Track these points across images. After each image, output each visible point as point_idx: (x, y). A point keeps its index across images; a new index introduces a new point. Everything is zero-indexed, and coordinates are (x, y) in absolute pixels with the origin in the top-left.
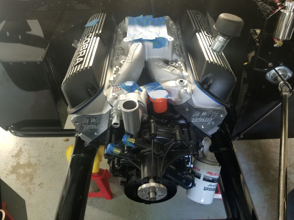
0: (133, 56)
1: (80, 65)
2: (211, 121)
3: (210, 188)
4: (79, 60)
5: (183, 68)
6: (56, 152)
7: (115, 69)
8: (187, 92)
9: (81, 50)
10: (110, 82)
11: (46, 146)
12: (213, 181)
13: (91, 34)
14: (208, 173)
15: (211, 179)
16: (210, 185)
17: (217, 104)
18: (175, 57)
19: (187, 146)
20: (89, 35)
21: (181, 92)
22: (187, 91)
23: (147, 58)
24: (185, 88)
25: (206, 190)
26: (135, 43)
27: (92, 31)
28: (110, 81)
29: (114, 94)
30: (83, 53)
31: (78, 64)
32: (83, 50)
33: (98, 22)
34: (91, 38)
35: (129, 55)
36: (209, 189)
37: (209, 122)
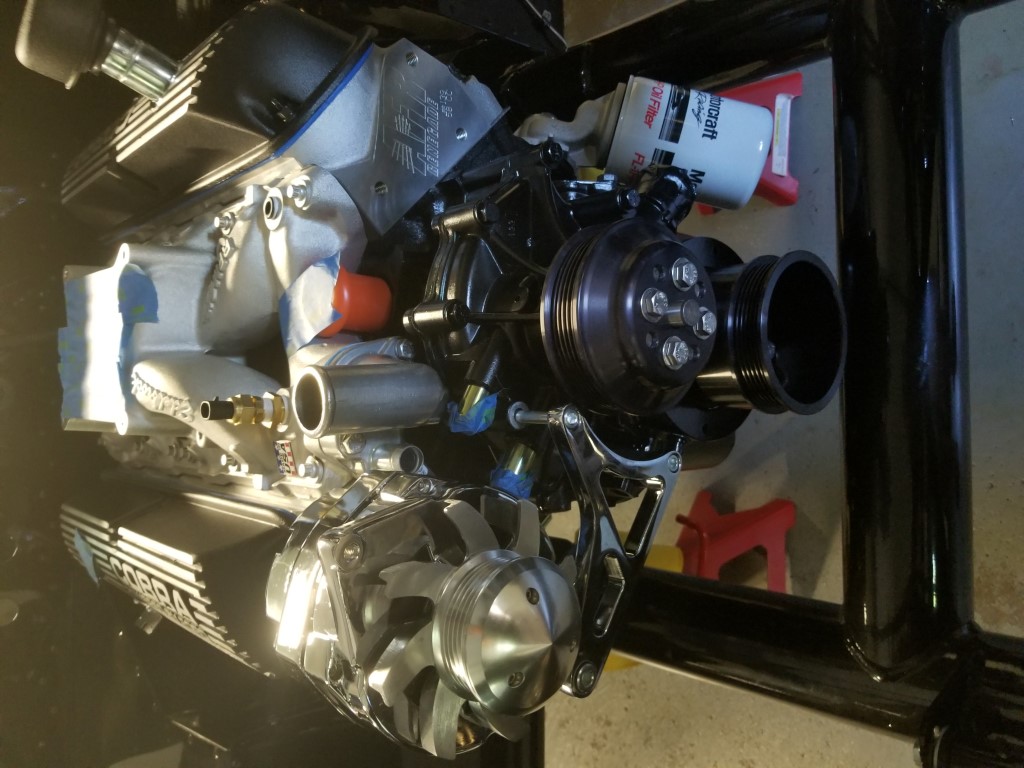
0: (170, 397)
1: (193, 603)
2: (437, 100)
3: (707, 114)
4: (181, 606)
5: (236, 208)
6: (626, 709)
7: (233, 471)
8: (304, 184)
9: (154, 597)
10: (270, 488)
11: (604, 746)
12: (681, 105)
13: (114, 561)
14: (649, 123)
15: (673, 112)
16: (698, 116)
17: (360, 74)
18: (201, 241)
19: (517, 186)
20: (116, 567)
21: (305, 209)
22: (302, 187)
23: (197, 348)
24: (290, 193)
25: (714, 132)
26: (133, 391)
27: (105, 557)
28: (268, 487)
29: (302, 469)
30: (161, 592)
31: (192, 610)
32: (153, 589)
33: (84, 534)
34: (122, 561)
35: (170, 412)
36: (713, 120)
37: (440, 111)
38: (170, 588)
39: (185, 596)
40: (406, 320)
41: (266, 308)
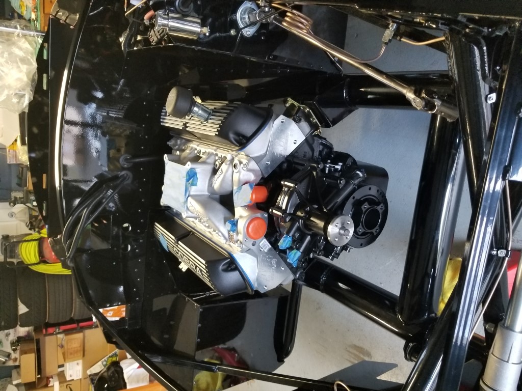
1: (203, 273)
4: (199, 272)
8: (246, 163)
13: (175, 249)
20: (176, 251)
23: (207, 193)
24: (242, 166)
27: (172, 246)
30: (192, 265)
32: (189, 263)
33: (164, 236)
34: (178, 250)
38: (196, 266)
39: (201, 271)
40: (270, 210)
41: (229, 189)
